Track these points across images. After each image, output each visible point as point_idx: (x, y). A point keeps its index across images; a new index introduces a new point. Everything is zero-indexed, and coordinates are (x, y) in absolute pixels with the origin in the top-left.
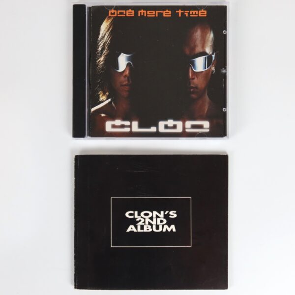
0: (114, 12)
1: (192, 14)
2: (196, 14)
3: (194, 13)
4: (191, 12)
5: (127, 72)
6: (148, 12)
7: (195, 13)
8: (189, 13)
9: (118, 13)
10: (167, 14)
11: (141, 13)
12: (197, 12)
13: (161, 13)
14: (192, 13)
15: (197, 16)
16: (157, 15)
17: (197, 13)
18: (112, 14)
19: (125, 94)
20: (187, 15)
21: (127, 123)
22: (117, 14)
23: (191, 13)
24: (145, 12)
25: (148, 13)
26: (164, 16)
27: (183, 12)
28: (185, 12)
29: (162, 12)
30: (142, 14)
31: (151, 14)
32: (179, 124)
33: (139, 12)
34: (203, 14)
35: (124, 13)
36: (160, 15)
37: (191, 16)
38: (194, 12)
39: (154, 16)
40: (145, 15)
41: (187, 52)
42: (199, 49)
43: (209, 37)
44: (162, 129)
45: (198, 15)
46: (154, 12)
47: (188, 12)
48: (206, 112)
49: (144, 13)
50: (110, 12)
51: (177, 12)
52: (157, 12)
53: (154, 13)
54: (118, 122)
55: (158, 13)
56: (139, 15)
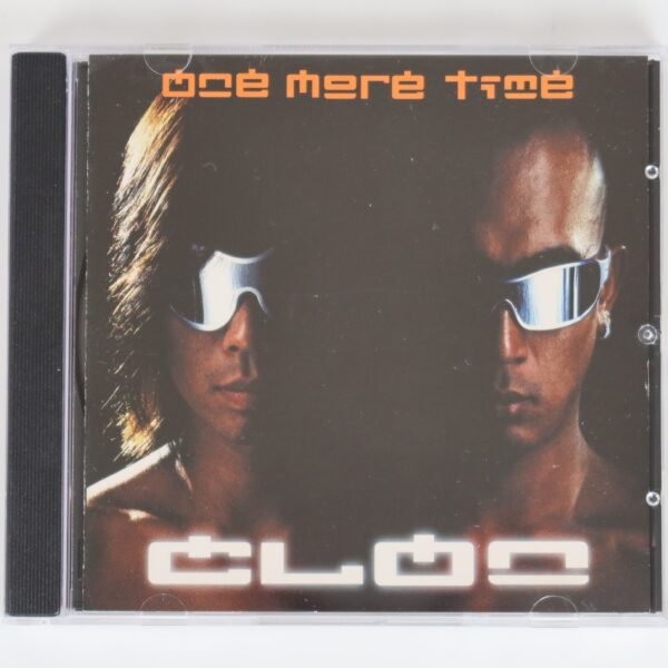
0: (185, 82)
1: (514, 89)
2: (527, 89)
3: (521, 86)
4: (509, 80)
5: (240, 334)
6: (328, 79)
7: (527, 84)
8: (499, 87)
9: (203, 84)
10: (407, 88)
11: (297, 84)
12: (532, 79)
13: (382, 83)
14: (514, 84)
15: (533, 96)
16: (365, 95)
17: (533, 86)
18: (174, 87)
19: (231, 425)
20: (491, 95)
21: (239, 548)
22: (198, 89)
23: (508, 86)
24: (315, 79)
25: (328, 86)
26: (396, 95)
27: (474, 79)
28: (484, 79)
29: (385, 79)
30: (303, 89)
31: (341, 87)
32: (462, 553)
33: (291, 79)
34: (557, 87)
35: (228, 84)
36: (380, 91)
37: (509, 96)
38: (521, 80)
39: (353, 96)
40: (316, 94)
41: (494, 246)
42: (542, 237)
43: (585, 187)
44: (387, 574)
45: (538, 91)
46: (352, 79)
47: (497, 79)
48: (574, 501)
49: (309, 84)
50: (167, 78)
51: (449, 79)
52: (365, 80)
53: (353, 86)
54: (201, 545)
55: (371, 84)
56: (290, 93)
